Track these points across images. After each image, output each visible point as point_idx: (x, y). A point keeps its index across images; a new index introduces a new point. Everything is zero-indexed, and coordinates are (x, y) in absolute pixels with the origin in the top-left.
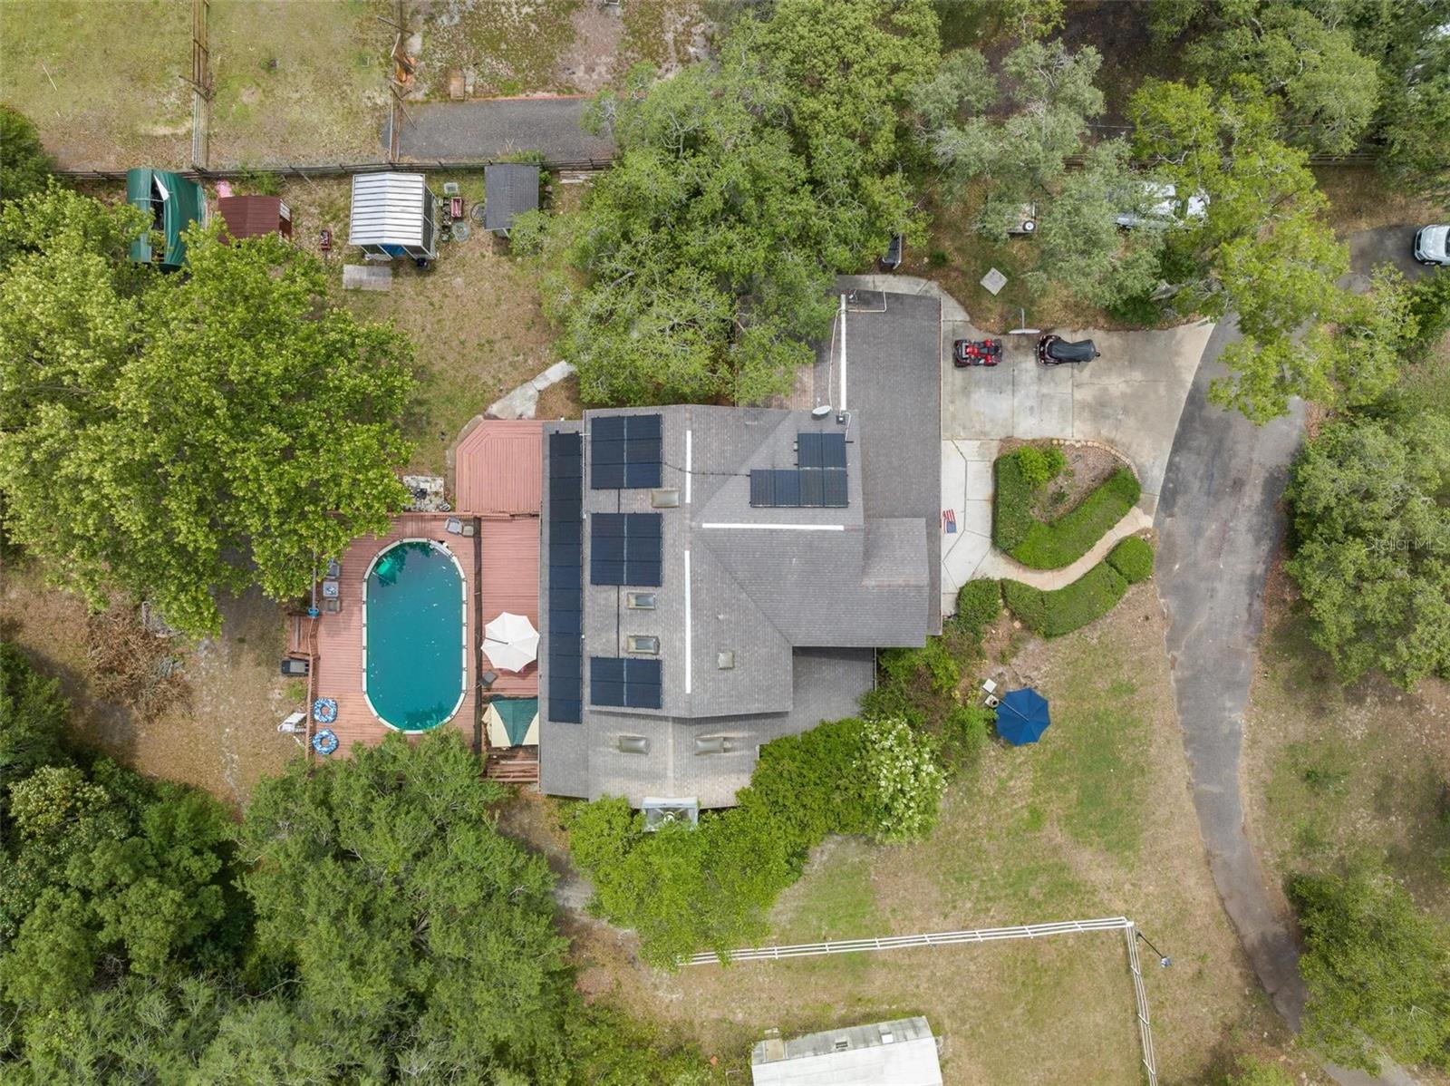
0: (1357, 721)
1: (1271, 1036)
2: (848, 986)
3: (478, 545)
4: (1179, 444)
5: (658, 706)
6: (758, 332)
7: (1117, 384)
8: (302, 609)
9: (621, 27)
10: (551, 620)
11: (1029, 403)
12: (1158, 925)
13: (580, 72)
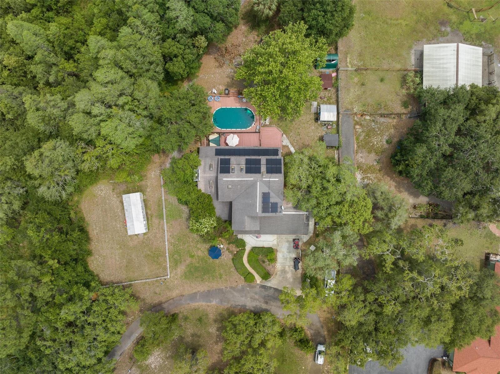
0: (213, 330)
1: (142, 310)
2: (155, 214)
3: (254, 132)
4: (276, 289)
5: (220, 173)
6: (299, 194)
7: (289, 275)
8: (240, 93)
9: (371, 164)
10: (238, 149)
11: (285, 256)
12: (167, 284)
13: (361, 155)
